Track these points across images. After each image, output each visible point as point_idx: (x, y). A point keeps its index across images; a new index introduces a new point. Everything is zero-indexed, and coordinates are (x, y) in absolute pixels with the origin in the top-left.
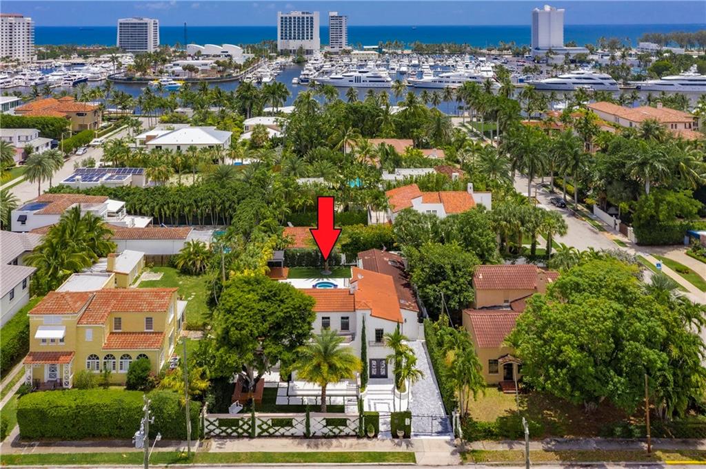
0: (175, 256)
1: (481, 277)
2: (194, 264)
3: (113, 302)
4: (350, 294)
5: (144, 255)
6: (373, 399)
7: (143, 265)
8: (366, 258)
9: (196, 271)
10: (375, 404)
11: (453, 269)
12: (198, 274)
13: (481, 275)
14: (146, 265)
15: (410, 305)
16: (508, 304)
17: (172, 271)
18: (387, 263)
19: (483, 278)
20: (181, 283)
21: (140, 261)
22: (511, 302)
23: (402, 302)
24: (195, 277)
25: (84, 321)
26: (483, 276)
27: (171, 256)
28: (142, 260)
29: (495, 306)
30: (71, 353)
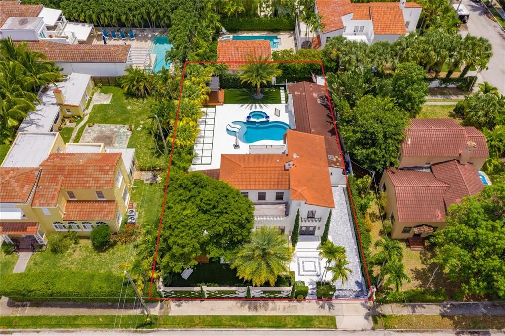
0: (119, 78)
1: (409, 142)
2: (138, 89)
3: (61, 178)
4: (285, 170)
5: (91, 77)
6: (302, 257)
7: (92, 86)
8: (296, 93)
9: (141, 94)
10: (303, 263)
11: (385, 136)
12: (143, 97)
13: (410, 139)
14: (95, 85)
15: (337, 161)
16: (428, 166)
17: (120, 92)
18: (316, 100)
19: (412, 144)
20: (129, 107)
21: (88, 84)
22: (433, 165)
23: (331, 157)
24: (141, 100)
25: (37, 202)
26: (411, 141)
27: (115, 78)
28: (90, 82)
29: (416, 167)
30: (36, 223)
